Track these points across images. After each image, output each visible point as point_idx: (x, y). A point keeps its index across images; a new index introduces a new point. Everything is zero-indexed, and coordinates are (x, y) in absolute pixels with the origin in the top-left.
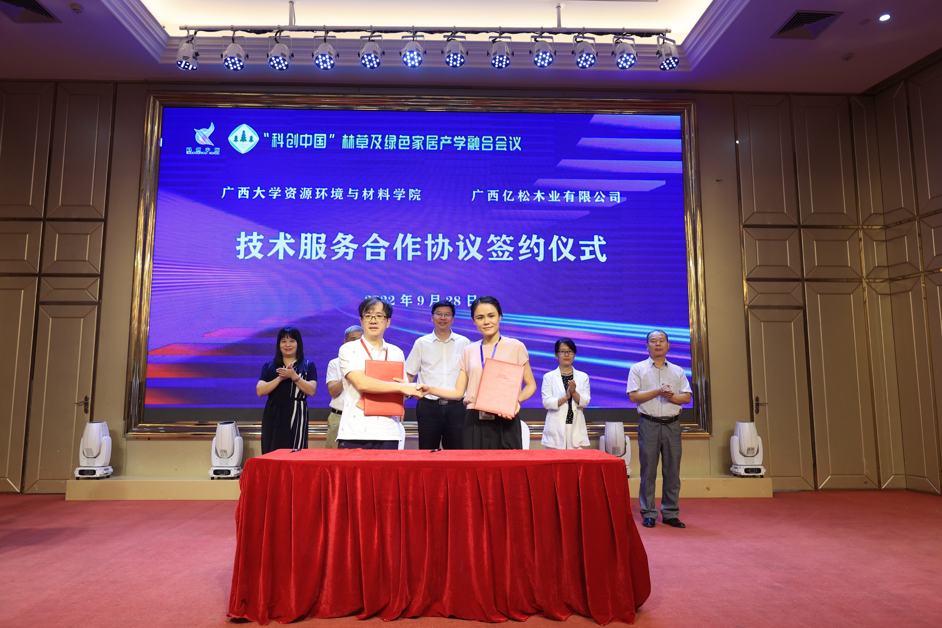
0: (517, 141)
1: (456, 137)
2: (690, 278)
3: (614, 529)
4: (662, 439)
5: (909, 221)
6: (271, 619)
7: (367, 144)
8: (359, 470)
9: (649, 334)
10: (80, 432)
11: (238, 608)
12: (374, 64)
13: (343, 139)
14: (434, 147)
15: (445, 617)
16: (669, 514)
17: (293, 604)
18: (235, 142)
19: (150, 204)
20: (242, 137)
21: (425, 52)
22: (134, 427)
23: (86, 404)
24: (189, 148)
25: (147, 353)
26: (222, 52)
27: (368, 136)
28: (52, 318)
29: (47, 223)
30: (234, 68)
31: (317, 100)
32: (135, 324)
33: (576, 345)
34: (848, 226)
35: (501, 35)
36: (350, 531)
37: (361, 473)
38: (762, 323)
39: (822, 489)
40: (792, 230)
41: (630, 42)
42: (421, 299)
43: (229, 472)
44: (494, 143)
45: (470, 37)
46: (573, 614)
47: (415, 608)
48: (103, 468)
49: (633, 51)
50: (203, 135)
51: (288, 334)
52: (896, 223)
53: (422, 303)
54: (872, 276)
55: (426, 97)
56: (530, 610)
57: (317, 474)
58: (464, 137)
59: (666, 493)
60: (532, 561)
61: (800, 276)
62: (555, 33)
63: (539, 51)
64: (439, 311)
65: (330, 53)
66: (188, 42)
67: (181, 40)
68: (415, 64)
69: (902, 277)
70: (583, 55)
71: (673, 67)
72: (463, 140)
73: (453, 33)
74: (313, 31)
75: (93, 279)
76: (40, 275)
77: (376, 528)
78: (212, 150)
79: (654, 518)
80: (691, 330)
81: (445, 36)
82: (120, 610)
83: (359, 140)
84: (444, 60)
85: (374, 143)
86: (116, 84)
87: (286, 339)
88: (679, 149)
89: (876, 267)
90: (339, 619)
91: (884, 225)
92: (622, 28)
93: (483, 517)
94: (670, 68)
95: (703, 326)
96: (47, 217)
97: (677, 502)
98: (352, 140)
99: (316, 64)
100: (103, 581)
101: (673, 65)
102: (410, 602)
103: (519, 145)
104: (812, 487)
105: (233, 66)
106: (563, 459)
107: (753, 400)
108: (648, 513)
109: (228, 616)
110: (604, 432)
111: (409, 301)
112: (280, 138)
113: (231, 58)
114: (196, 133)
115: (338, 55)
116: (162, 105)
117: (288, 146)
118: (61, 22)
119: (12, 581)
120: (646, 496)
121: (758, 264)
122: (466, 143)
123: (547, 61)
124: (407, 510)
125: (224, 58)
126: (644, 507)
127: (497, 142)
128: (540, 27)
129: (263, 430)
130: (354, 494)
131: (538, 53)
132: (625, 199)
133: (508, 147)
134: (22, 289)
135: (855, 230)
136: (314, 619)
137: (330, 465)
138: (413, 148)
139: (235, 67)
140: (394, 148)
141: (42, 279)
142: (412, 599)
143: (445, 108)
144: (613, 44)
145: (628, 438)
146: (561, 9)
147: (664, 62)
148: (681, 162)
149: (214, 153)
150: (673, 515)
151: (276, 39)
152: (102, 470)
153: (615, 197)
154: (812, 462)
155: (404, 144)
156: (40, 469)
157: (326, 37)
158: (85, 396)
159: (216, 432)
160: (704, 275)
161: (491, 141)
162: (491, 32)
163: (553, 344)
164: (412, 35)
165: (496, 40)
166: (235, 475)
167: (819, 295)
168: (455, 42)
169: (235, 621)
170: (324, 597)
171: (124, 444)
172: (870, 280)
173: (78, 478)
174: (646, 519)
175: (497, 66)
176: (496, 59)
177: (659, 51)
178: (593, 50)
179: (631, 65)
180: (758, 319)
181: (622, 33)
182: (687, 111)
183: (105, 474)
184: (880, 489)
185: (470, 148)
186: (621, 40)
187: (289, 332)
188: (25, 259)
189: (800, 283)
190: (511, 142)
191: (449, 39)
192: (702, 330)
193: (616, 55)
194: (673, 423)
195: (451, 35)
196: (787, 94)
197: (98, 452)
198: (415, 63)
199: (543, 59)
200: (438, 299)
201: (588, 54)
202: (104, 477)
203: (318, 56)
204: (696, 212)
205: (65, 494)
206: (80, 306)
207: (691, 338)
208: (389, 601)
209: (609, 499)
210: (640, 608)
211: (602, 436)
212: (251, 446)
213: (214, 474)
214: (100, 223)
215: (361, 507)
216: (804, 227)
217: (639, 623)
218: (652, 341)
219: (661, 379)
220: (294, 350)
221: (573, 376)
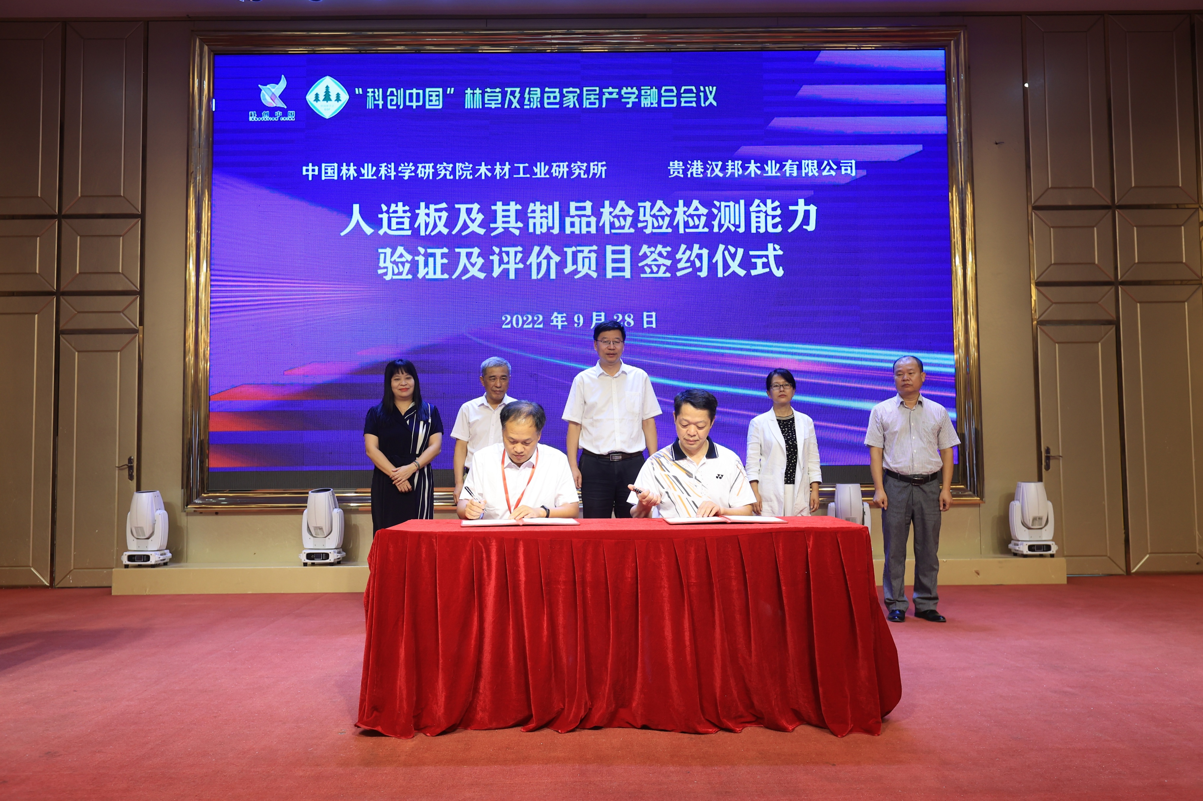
0: (711, 92)
1: (624, 88)
2: (955, 281)
3: (855, 615)
4: (913, 505)
6: (416, 729)
7: (499, 101)
8: (521, 542)
9: (895, 362)
10: (125, 506)
11: (370, 718)
13: (466, 95)
14: (594, 104)
15: (636, 728)
16: (924, 604)
17: (441, 712)
18: (315, 102)
19: (203, 193)
20: (325, 95)
22: (197, 498)
23: (131, 468)
24: (252, 112)
25: (209, 399)
27: (500, 90)
28: (78, 352)
29: (63, 221)
32: (191, 359)
33: (795, 379)
34: (1184, 204)
36: (511, 620)
37: (524, 546)
38: (1057, 345)
39: (1136, 573)
40: (1103, 212)
42: (579, 319)
43: (327, 556)
44: (679, 96)
46: (802, 724)
47: (596, 718)
48: (159, 553)
50: (270, 94)
51: (398, 369)
53: (581, 325)
55: (580, 31)
56: (747, 718)
57: (468, 549)
58: (636, 89)
59: (919, 578)
60: (748, 657)
61: (1112, 278)
64: (604, 336)
72: (634, 93)
75: (130, 298)
76: (59, 294)
77: (545, 616)
78: (285, 114)
79: (904, 609)
80: (956, 356)
82: (221, 722)
83: (488, 96)
85: (510, 99)
86: (147, 22)
87: (401, 374)
88: (941, 99)
90: (501, 731)
93: (684, 601)
95: (973, 350)
96: (63, 214)
97: (934, 591)
98: (479, 96)
100: (190, 690)
102: (590, 709)
103: (714, 98)
104: (1123, 570)
107: (1041, 452)
108: (894, 604)
109: (357, 727)
110: (834, 498)
111: (562, 321)
112: (378, 96)
114: (261, 90)
116: (212, 51)
117: (389, 107)
119: (75, 691)
120: (892, 580)
121: (1053, 262)
122: (639, 96)
124: (584, 593)
126: (888, 596)
127: (683, 95)
130: (516, 573)
132: (864, 173)
133: (698, 102)
134: (36, 314)
135: (1194, 210)
136: (468, 730)
137: (484, 537)
138: (564, 106)
140: (537, 106)
141: (62, 298)
142: (592, 705)
143: (606, 47)
145: (866, 505)
148: (945, 117)
149: (287, 119)
150: (929, 606)
152: (158, 555)
153: (849, 168)
154: (1123, 536)
155: (552, 100)
156: (74, 555)
158: (129, 457)
159: (307, 503)
160: (976, 279)
161: (674, 94)
163: (764, 378)
166: (335, 559)
167: (1138, 304)
169: (365, 733)
170: (480, 703)
171: (184, 520)
173: (127, 566)
174: (894, 612)
180: (1051, 339)
182: (955, 43)
183: (161, 560)
185: (644, 104)
187: (402, 366)
188: (37, 272)
189: (1112, 288)
190: (702, 94)
192: (972, 356)
194: (929, 483)
196: (1101, 14)
197: (151, 532)
200: (603, 318)
202: (159, 564)
204: (966, 188)
205: (111, 587)
206: (115, 335)
207: (956, 367)
208: (563, 707)
209: (847, 577)
210: (886, 717)
211: (831, 503)
212: (353, 522)
213: (307, 558)
214: (136, 220)
215: (525, 589)
216: (1121, 207)
217: (886, 735)
218: (900, 373)
219: (912, 424)
220: (411, 390)
221: (793, 419)
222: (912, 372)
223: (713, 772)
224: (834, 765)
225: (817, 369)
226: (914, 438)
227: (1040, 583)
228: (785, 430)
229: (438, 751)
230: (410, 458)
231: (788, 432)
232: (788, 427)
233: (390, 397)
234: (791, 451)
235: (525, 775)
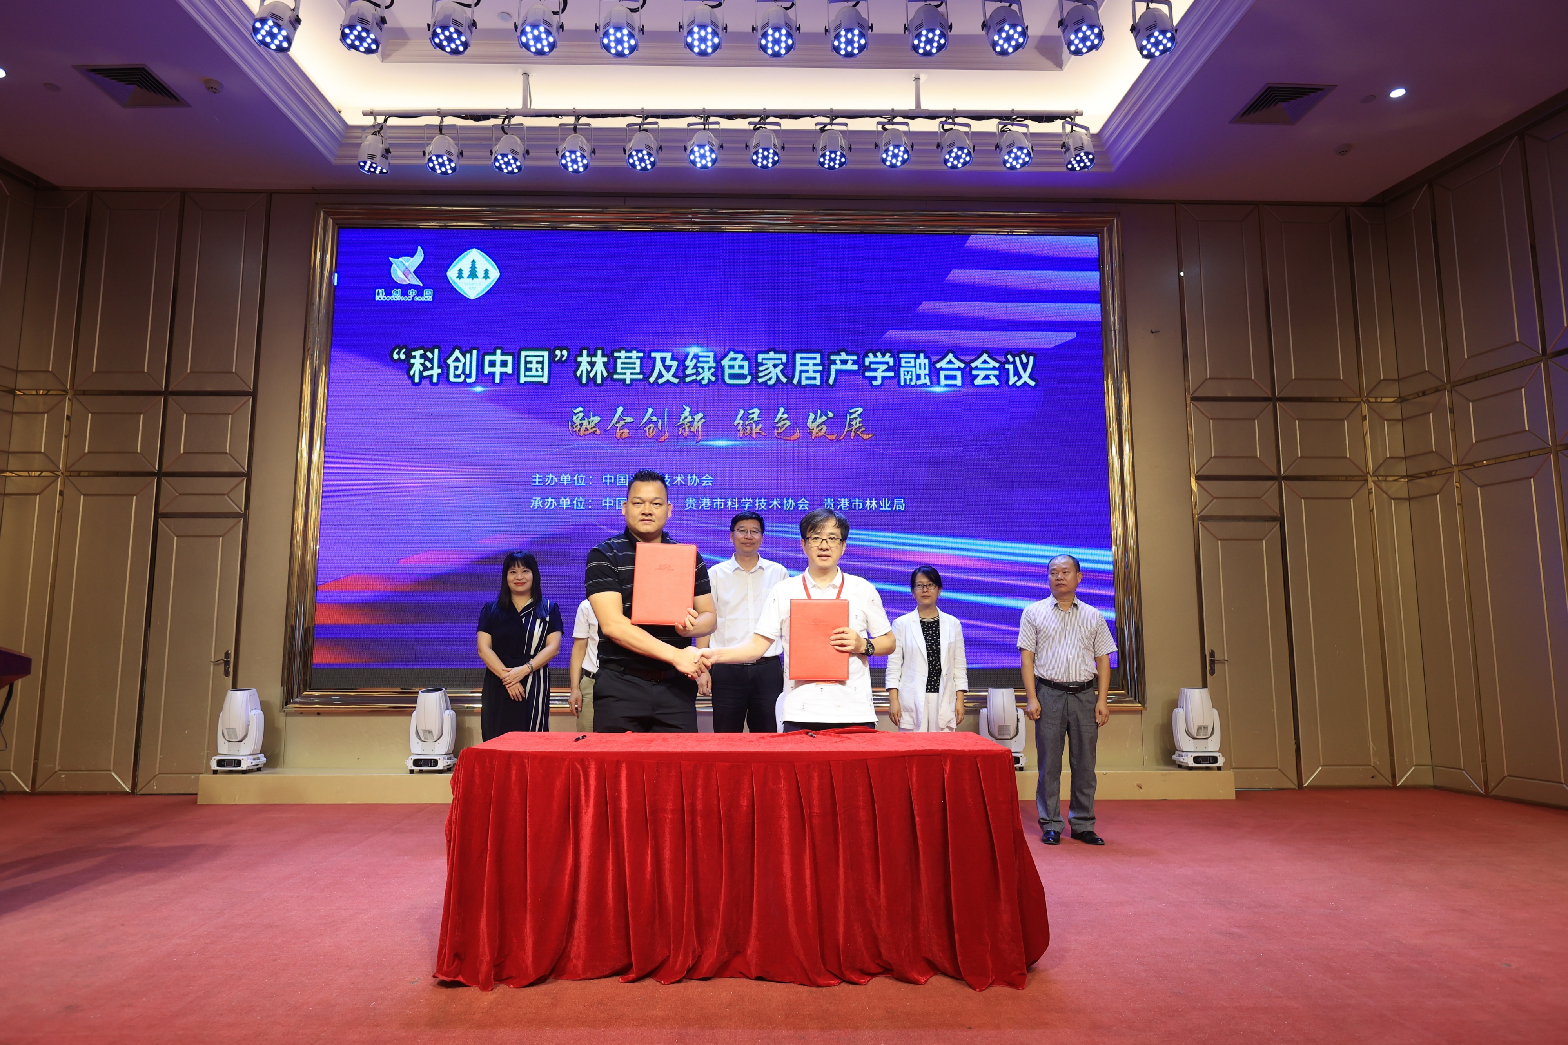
3: (996, 851)
4: (1068, 715)
5: (1437, 390)
6: (498, 981)
8: (624, 765)
10: (218, 705)
11: (448, 967)
12: (646, 165)
15: (750, 979)
16: (1081, 824)
17: (529, 960)
18: (458, 279)
19: (320, 370)
20: (470, 272)
21: (722, 147)
22: (297, 697)
23: (227, 663)
24: (380, 290)
25: (316, 588)
26: (425, 148)
28: (177, 536)
29: (170, 398)
30: (442, 171)
31: (564, 217)
32: (298, 539)
34: (1346, 397)
35: (833, 120)
36: (611, 853)
37: (627, 769)
38: (1219, 541)
39: (1309, 787)
40: (1265, 404)
41: (1023, 130)
43: (435, 762)
45: (788, 124)
46: (936, 974)
47: (706, 965)
48: (252, 757)
49: (1027, 144)
50: (403, 268)
51: (519, 561)
52: (1417, 393)
54: (1382, 472)
55: (724, 211)
56: (873, 968)
57: (564, 771)
59: (1075, 792)
60: (876, 898)
61: (1275, 473)
62: (913, 118)
63: (888, 143)
64: (743, 525)
65: (582, 149)
66: (374, 134)
67: (365, 131)
68: (706, 164)
69: (1426, 473)
70: (952, 150)
71: (1085, 167)
73: (762, 118)
74: (557, 116)
75: (236, 480)
76: (160, 474)
77: (649, 850)
78: (420, 294)
79: (1059, 830)
80: (1114, 550)
81: (750, 123)
82: (279, 967)
84: (749, 157)
86: (270, 194)
87: (517, 568)
88: (1095, 286)
89: (1387, 458)
90: (596, 980)
91: (1400, 397)
92: (1011, 109)
93: (805, 834)
94: (1082, 168)
95: (1131, 541)
96: (170, 390)
97: (1092, 808)
99: (562, 164)
100: (253, 925)
101: (1085, 163)
102: (700, 956)
104: (1295, 784)
105: (440, 169)
106: (921, 749)
107: (1206, 656)
108: (1050, 823)
109: (434, 977)
110: (986, 703)
113: (438, 156)
114: (391, 263)
115: (594, 152)
116: (337, 224)
118: (190, 106)
119: (123, 925)
120: (1047, 798)
121: (1213, 455)
123: (900, 159)
124: (693, 823)
125: (427, 157)
126: (1043, 815)
128: (890, 109)
129: (483, 700)
130: (617, 799)
131: (887, 147)
134: (135, 495)
135: (1357, 404)
136: (560, 981)
137: (583, 759)
139: (443, 169)
141: (163, 479)
142: (702, 952)
143: (751, 226)
144: (997, 133)
146: (921, 82)
147: (1072, 159)
148: (1100, 304)
149: (422, 299)
150: (1086, 827)
151: (503, 128)
152: (251, 760)
154: (1294, 747)
156: (160, 758)
157: (576, 125)
158: (226, 651)
159: (416, 704)
160: (1134, 470)
162: (817, 116)
163: (907, 573)
164: (702, 121)
165: (825, 129)
166: (444, 766)
167: (1303, 500)
168: (766, 132)
169: (443, 984)
170: (575, 949)
171: (282, 721)
172: (1380, 478)
173: (215, 772)
174: (1047, 833)
175: (826, 166)
176: (826, 155)
177: (1064, 143)
178: (968, 142)
179: (1023, 165)
180: (1213, 535)
181: (1011, 117)
182: (1108, 229)
183: (254, 765)
184: (1394, 787)
186: (1009, 127)
187: (520, 558)
188: (139, 451)
189: (1275, 483)
191: (758, 126)
192: (1130, 551)
193: (1002, 149)
194: (1084, 691)
195: (760, 120)
196: (1256, 204)
197: (244, 734)
198: (707, 162)
199: (895, 156)
201: (961, 149)
202: (252, 769)
203: (564, 153)
204: (1122, 377)
205: (196, 794)
206: (217, 520)
207: (1114, 563)
208: (668, 955)
209: (988, 807)
210: (1034, 965)
211: (983, 709)
212: (467, 725)
213: (414, 765)
214: (247, 398)
215: (627, 819)
216: (1282, 399)
217: (1032, 988)
218: (1054, 572)
219: (1067, 628)
220: (528, 585)
221: (938, 621)
222: (1066, 571)
223: (832, 1037)
224: (970, 1028)
225: (969, 564)
226: (1069, 642)
227: (1207, 798)
228: (929, 633)
229: (519, 1007)
230: (525, 658)
231: (932, 635)
232: (932, 630)
233: (507, 592)
234: (935, 657)
235: (614, 1040)
